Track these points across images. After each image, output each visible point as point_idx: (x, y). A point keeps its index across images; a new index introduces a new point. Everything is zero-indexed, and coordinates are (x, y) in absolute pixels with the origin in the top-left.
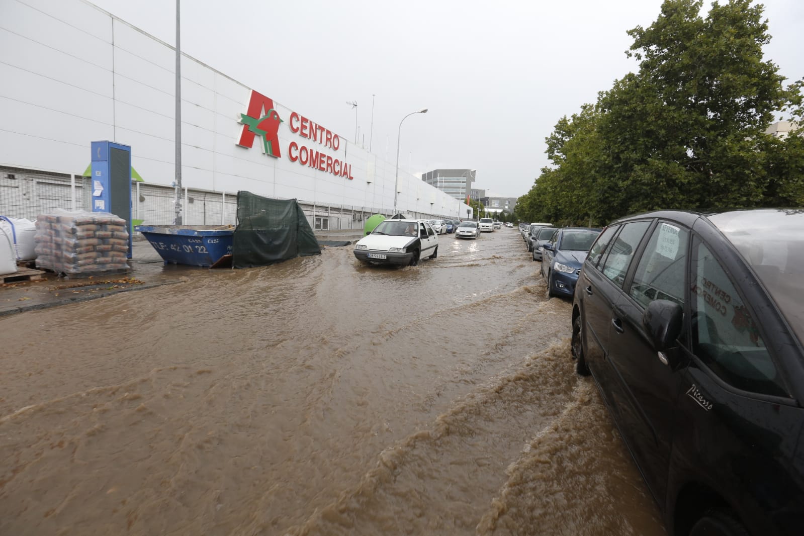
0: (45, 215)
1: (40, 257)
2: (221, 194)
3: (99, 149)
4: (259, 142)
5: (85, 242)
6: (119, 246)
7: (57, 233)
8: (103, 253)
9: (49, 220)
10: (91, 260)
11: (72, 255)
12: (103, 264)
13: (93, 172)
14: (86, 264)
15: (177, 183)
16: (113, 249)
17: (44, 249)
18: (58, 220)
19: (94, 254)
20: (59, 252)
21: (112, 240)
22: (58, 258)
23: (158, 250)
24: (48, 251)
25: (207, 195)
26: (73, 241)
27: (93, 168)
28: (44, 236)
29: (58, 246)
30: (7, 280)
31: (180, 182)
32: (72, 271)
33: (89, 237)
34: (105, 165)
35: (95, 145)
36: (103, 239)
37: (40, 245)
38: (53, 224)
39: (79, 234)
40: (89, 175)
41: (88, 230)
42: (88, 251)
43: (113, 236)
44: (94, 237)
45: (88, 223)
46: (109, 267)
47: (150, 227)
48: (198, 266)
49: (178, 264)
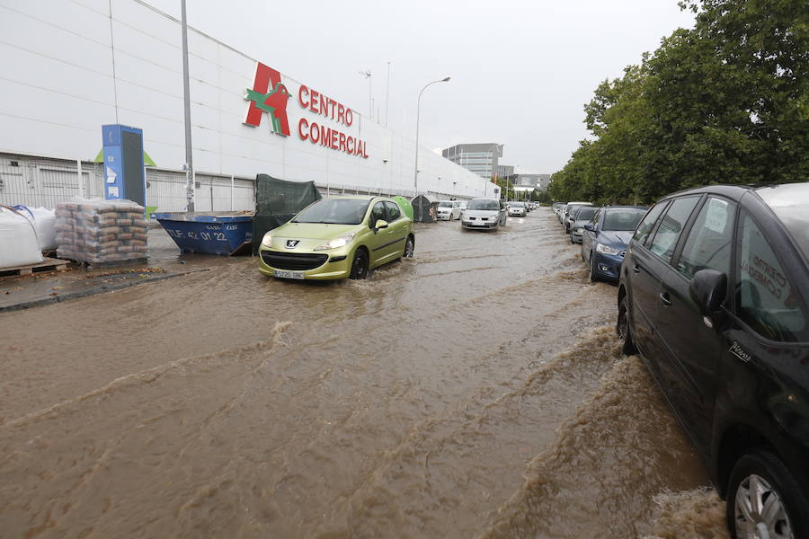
0: (66, 203)
1: (60, 247)
2: (230, 178)
3: (111, 133)
4: (266, 120)
5: (107, 230)
6: (139, 235)
7: (79, 221)
8: (125, 241)
9: (69, 208)
10: (113, 249)
11: (95, 244)
12: (125, 253)
13: (105, 158)
14: (109, 253)
15: (188, 167)
16: (133, 237)
17: (66, 239)
18: (79, 208)
19: (115, 243)
20: (81, 242)
21: (132, 229)
22: (81, 248)
23: (173, 238)
24: (70, 240)
25: (215, 179)
26: (95, 230)
27: (105, 153)
28: (66, 225)
29: (80, 235)
30: (35, 270)
31: (191, 166)
32: (96, 260)
33: (110, 225)
34: (118, 150)
35: (106, 129)
36: (124, 227)
37: (60, 234)
38: (74, 213)
39: (101, 222)
40: (102, 161)
41: (109, 218)
42: (110, 240)
43: (133, 224)
44: (116, 225)
45: (109, 211)
46: (130, 256)
47: (166, 214)
48: (216, 254)
49: (195, 253)
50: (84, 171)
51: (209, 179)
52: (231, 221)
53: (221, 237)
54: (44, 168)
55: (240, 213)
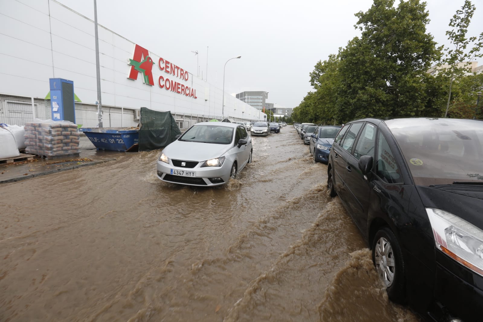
0: (32, 122)
1: (28, 147)
2: (121, 109)
3: (55, 83)
4: (141, 76)
5: (56, 138)
6: (75, 140)
7: (40, 133)
8: (66, 144)
9: (34, 126)
10: (60, 148)
11: (49, 146)
12: (66, 150)
13: (51, 96)
14: (57, 150)
15: (99, 102)
16: (71, 142)
17: (31, 143)
18: (40, 126)
19: (61, 145)
20: (41, 144)
21: (71, 137)
22: (41, 148)
23: (93, 142)
24: (34, 143)
25: (111, 109)
26: (50, 138)
27: (51, 94)
28: (30, 135)
29: (40, 140)
30: (15, 160)
31: (100, 102)
32: (50, 154)
33: (58, 135)
34: (59, 93)
35: (52, 81)
36: (66, 136)
37: (27, 140)
38: (36, 128)
39: (53, 133)
40: (49, 98)
41: (58, 131)
42: (58, 143)
43: (71, 134)
44: (61, 135)
45: (57, 127)
46: (70, 152)
47: (88, 129)
48: (118, 151)
49: (105, 150)
50: (36, 104)
51: (108, 109)
52: (126, 133)
53: (120, 141)
54: (9, 101)
55: (129, 129)
